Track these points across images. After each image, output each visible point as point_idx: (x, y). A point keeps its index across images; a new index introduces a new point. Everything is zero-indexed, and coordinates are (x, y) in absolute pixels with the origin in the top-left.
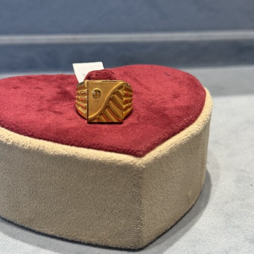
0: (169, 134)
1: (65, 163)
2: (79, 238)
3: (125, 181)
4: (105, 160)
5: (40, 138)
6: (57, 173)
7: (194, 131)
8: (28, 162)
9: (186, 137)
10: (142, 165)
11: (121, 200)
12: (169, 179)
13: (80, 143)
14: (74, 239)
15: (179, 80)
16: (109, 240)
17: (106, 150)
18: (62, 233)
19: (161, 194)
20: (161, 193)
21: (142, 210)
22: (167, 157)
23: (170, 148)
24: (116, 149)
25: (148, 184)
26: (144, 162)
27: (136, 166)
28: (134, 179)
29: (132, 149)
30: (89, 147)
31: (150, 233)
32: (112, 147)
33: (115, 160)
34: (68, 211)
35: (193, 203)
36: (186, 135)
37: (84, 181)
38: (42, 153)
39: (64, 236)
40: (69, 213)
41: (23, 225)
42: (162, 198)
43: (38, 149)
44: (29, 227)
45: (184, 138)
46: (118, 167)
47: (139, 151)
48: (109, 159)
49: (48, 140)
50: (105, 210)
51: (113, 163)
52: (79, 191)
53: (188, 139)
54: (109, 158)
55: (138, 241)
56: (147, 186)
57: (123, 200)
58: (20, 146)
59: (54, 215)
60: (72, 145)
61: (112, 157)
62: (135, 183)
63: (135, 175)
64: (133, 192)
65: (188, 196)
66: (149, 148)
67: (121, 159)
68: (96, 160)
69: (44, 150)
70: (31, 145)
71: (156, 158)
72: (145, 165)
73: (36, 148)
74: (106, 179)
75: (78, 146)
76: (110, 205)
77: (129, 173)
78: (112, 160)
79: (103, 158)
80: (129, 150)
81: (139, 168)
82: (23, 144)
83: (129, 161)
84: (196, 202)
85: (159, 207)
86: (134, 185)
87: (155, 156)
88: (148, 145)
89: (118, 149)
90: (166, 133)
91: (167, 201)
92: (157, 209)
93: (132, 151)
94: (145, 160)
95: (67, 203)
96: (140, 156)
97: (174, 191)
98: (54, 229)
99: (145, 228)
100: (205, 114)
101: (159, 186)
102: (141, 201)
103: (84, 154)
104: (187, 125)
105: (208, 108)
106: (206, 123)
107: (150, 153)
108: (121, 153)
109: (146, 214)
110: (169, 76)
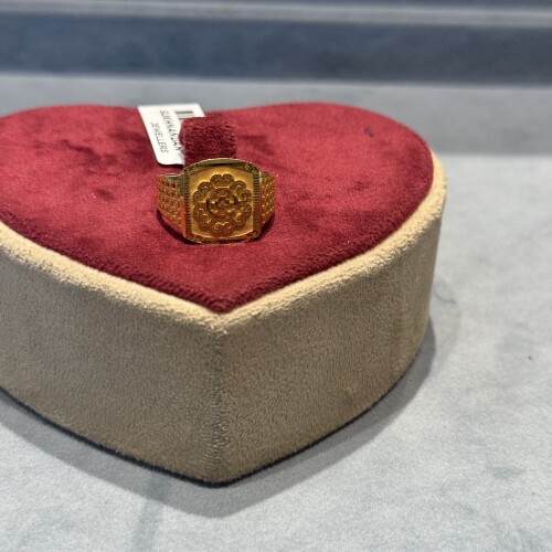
0: (299, 271)
1: (86, 302)
2: (112, 444)
3: (189, 355)
4: (154, 309)
5: (49, 247)
6: (72, 318)
7: (364, 268)
8: (25, 288)
9: (339, 279)
10: (221, 330)
11: (183, 388)
12: (293, 359)
13: (117, 267)
14: (103, 443)
15: (387, 149)
16: (164, 458)
17: (160, 290)
18: (83, 429)
19: (272, 387)
20: (271, 384)
21: (222, 413)
22: (286, 318)
23: (294, 299)
24: (177, 290)
25: (236, 365)
26: (226, 323)
27: (210, 328)
28: (206, 353)
29: (208, 294)
30: (130, 279)
31: (244, 456)
32: (172, 285)
33: (172, 310)
34: (92, 391)
35: (364, 408)
36: (341, 276)
37: (118, 340)
39: (86, 435)
40: (95, 395)
41: (22, 401)
42: (274, 395)
43: (41, 268)
44: (32, 407)
45: (333, 281)
46: (176, 325)
47: (220, 301)
48: (162, 309)
49: (62, 252)
50: (155, 400)
51: (168, 318)
52: (109, 357)
53: (343, 284)
54: (162, 306)
55: (217, 470)
56: (234, 369)
57: (186, 387)
58: (12, 256)
59: (70, 394)
60: (102, 269)
61: (168, 305)
62: (209, 361)
63: (208, 346)
64: (204, 377)
65: (345, 394)
66: (242, 295)
67: (184, 312)
68: (138, 305)
69: (50, 271)
70: (30, 258)
71: (255, 317)
72: (230, 329)
73: (38, 265)
74: (157, 344)
75: (112, 273)
76: (164, 394)
77: (196, 340)
78: (166, 311)
79: (152, 304)
80: (201, 296)
81: (215, 334)
82: (17, 253)
83: (199, 318)
84: (375, 404)
85: (267, 409)
86: (207, 364)
87: (256, 313)
88: (243, 291)
89: (181, 290)
90: (294, 268)
91: (288, 400)
92: (261, 413)
93: (207, 299)
94: (230, 319)
95: (91, 377)
96: (221, 311)
97: (306, 383)
98: (71, 419)
99: (232, 447)
100: (408, 232)
101: (267, 372)
102: (220, 396)
103: (119, 291)
104: (352, 255)
105: (420, 220)
106: (402, 252)
107: (244, 307)
108: (187, 299)
109: (233, 421)
110: (371, 135)
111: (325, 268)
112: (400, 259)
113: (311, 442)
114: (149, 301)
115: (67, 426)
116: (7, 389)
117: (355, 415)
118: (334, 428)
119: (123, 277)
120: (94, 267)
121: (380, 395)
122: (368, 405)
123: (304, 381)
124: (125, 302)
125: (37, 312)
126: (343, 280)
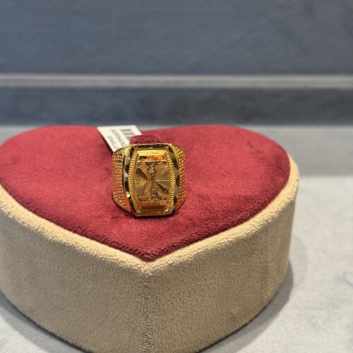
0: (200, 235)
1: (64, 252)
2: (80, 343)
3: (128, 288)
4: (106, 258)
5: (42, 217)
6: (56, 262)
7: (242, 233)
8: (28, 242)
9: (226, 240)
10: (148, 272)
11: (124, 309)
12: (195, 292)
13: (84, 230)
14: (74, 343)
17: (110, 245)
18: (62, 333)
19: (181, 309)
20: (181, 307)
21: (149, 326)
22: (190, 265)
23: (195, 253)
24: (121, 246)
25: (158, 295)
26: (151, 268)
27: (141, 271)
28: (138, 287)
29: (140, 250)
30: (92, 238)
32: (117, 243)
33: (117, 259)
34: (68, 309)
35: (244, 323)
36: (227, 238)
37: (84, 277)
38: (41, 236)
39: (64, 337)
40: (69, 312)
42: (183, 314)
43: (37, 230)
44: (31, 318)
45: (222, 242)
46: (120, 268)
47: (149, 254)
48: (111, 258)
49: (51, 220)
50: (107, 317)
51: (115, 264)
52: (78, 288)
53: (228, 244)
54: (111, 256)
56: (157, 298)
57: (126, 309)
58: (20, 222)
59: (54, 310)
60: (75, 232)
61: (115, 256)
62: (140, 292)
63: (140, 283)
64: (138, 302)
65: (231, 313)
66: (162, 250)
67: (125, 260)
68: (96, 255)
69: (43, 232)
70: (30, 224)
71: (170, 264)
72: (153, 272)
73: (35, 229)
74: (108, 281)
75: (81, 234)
76: (112, 312)
77: (132, 279)
78: (113, 259)
79: (105, 255)
80: (136, 251)
81: (144, 275)
82: (23, 220)
83: (134, 264)
84: (251, 321)
86: (139, 294)
87: (171, 262)
88: (163, 248)
89: (123, 246)
90: (196, 233)
91: (192, 318)
92: (175, 326)
93: (140, 253)
94: (154, 266)
95: (67, 300)
96: (148, 260)
97: (204, 307)
98: (54, 326)
99: (155, 348)
100: (272, 210)
101: (178, 300)
102: (148, 315)
103: (85, 246)
104: (234, 225)
105: (279, 202)
106: (268, 223)
107: (164, 258)
108: (127, 252)
109: (156, 331)
110: (251, 146)
111: (217, 233)
112: (266, 227)
113: (207, 345)
114: (103, 253)
115: (52, 331)
116: (16, 305)
117: (238, 328)
118: (223, 336)
119: (88, 237)
120: (70, 230)
121: (254, 315)
122: (246, 321)
123: (203, 305)
124: (88, 253)
125: (35, 257)
126: (228, 241)
